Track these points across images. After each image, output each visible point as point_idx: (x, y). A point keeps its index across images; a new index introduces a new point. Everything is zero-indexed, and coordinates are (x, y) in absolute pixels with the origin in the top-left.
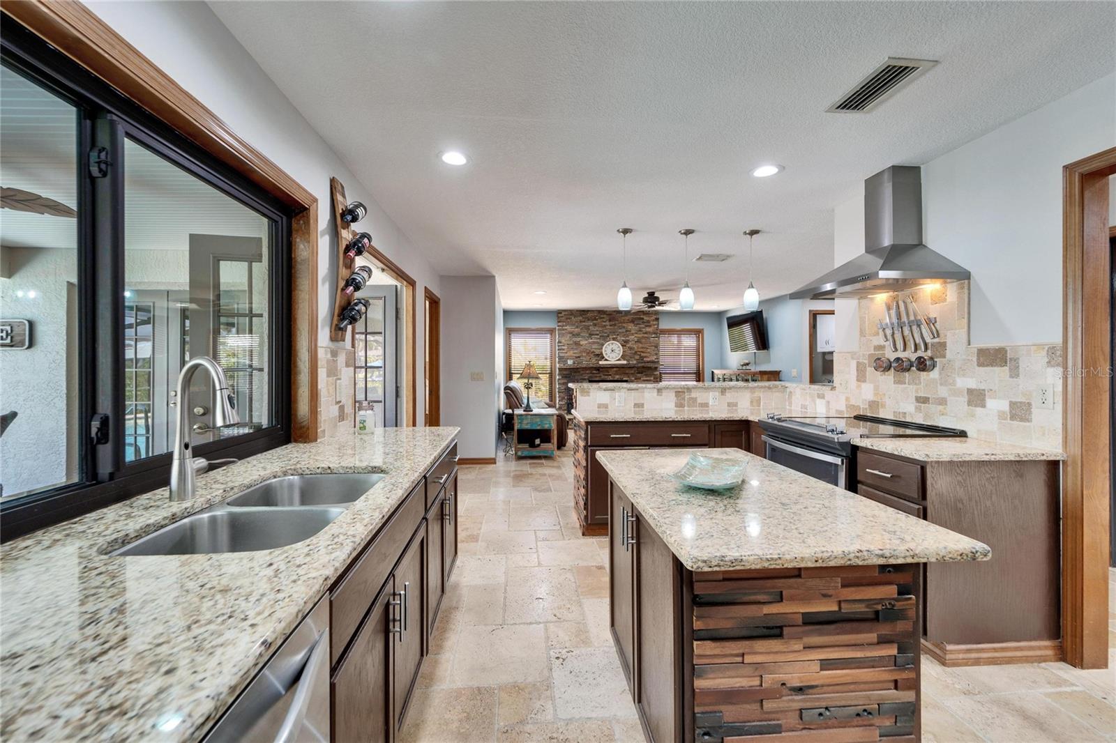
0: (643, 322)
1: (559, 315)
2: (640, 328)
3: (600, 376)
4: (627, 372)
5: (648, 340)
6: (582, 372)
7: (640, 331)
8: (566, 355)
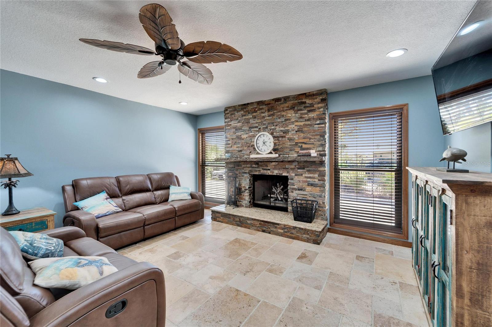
0: (305, 107)
1: (226, 112)
2: (302, 114)
3: (260, 171)
4: (287, 166)
5: (311, 128)
6: (243, 166)
7: (301, 118)
8: (231, 149)
